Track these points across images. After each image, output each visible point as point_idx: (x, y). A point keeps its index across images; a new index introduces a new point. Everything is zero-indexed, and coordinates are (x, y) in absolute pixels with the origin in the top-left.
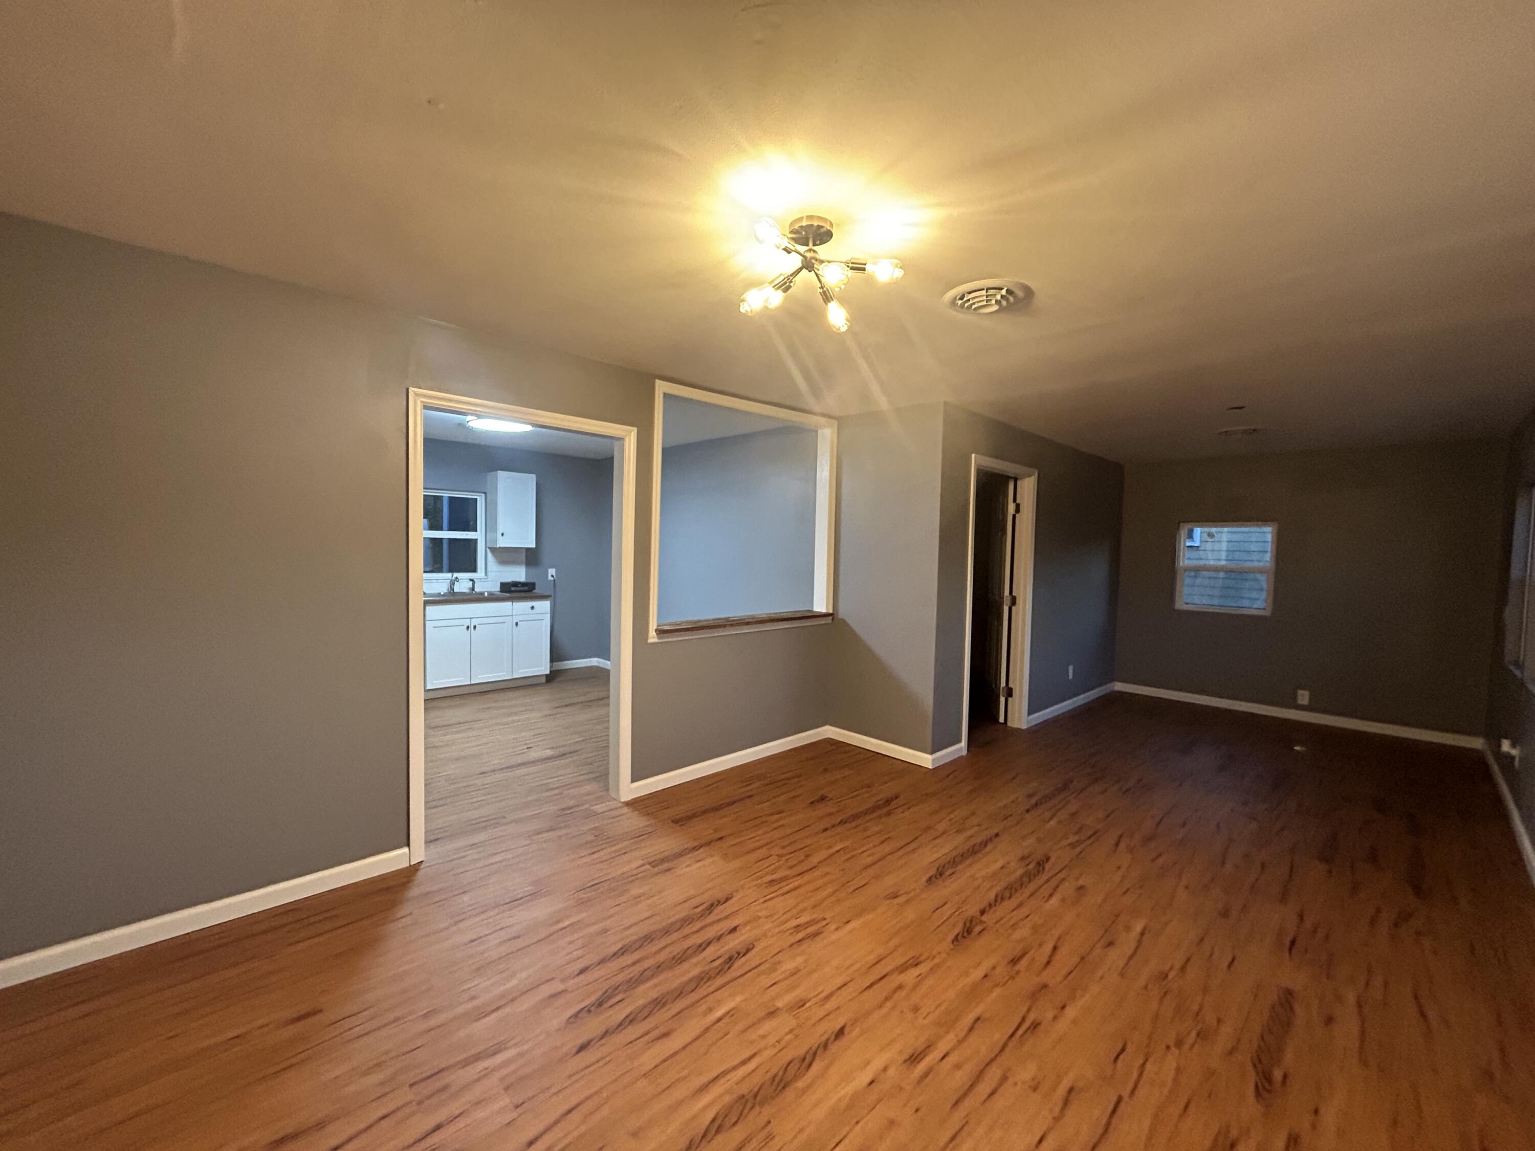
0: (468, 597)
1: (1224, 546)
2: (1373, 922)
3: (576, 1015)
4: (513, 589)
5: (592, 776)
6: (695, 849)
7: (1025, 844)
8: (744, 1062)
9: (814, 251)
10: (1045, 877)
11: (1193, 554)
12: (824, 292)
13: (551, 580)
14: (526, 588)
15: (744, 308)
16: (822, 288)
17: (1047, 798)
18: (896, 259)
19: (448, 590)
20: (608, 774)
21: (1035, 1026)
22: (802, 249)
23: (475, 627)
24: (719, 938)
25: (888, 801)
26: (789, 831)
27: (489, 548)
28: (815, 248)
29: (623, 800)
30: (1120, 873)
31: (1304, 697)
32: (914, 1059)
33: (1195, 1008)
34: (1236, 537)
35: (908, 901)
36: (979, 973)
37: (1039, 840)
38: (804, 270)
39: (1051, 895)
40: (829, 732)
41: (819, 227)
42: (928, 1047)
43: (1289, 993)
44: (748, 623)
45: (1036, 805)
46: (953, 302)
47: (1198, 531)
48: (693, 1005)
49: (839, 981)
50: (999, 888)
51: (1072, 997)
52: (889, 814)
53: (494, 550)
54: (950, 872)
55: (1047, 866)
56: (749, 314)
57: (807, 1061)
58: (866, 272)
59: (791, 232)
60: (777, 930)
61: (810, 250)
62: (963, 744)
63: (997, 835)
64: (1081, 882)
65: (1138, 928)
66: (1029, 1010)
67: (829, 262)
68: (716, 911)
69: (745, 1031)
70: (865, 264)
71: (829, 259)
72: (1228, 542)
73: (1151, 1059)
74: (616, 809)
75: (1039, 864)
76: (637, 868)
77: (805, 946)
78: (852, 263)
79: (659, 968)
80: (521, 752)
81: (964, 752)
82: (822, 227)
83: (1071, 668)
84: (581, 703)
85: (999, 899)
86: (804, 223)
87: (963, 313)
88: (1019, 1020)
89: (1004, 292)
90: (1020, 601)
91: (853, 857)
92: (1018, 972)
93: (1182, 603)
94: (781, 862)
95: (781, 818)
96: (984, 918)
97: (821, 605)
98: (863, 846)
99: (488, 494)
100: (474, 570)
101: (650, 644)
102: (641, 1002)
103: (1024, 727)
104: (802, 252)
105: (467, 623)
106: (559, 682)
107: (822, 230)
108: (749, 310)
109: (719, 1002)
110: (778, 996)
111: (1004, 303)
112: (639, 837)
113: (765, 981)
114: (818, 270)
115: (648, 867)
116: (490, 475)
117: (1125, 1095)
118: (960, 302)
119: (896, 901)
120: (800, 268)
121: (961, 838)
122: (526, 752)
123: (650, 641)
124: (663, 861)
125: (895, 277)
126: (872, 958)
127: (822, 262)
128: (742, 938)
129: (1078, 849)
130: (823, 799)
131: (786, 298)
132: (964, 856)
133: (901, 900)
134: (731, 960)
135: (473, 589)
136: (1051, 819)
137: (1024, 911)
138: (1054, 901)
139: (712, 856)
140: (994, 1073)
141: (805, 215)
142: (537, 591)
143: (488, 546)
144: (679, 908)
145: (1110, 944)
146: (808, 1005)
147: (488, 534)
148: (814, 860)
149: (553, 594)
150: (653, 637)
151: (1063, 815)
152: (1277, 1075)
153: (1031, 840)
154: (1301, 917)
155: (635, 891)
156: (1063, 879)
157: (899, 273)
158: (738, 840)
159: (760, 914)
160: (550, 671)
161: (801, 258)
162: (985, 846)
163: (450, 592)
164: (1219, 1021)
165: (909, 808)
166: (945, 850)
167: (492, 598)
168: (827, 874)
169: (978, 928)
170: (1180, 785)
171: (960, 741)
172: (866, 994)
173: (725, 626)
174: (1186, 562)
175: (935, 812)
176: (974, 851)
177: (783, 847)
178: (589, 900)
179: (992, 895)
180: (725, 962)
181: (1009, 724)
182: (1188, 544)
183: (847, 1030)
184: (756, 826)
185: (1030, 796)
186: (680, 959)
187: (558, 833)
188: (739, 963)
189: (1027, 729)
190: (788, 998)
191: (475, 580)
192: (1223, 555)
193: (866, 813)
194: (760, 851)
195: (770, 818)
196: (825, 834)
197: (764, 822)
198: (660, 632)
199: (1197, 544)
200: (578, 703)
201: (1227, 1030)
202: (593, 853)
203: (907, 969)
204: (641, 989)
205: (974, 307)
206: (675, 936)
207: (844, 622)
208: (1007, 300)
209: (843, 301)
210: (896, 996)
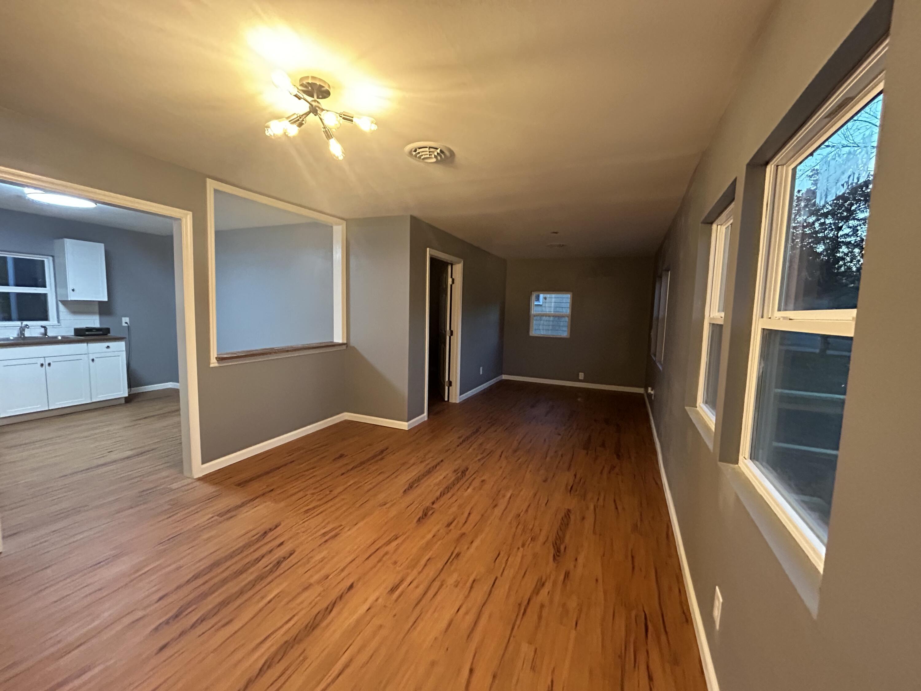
0: (41, 341)
1: (553, 304)
2: (601, 473)
3: (156, 629)
4: (87, 333)
5: (168, 464)
6: (253, 500)
7: (456, 463)
8: (287, 622)
9: (318, 102)
10: (465, 479)
11: (539, 309)
12: (326, 131)
13: (126, 326)
14: (101, 333)
15: (269, 133)
16: (324, 128)
17: (468, 438)
18: (373, 118)
19: (18, 335)
20: (182, 462)
21: (458, 555)
22: (310, 99)
23: (49, 364)
24: (271, 551)
25: (382, 452)
26: (319, 478)
27: (60, 301)
28: (318, 100)
29: (196, 476)
30: (501, 470)
31: (581, 376)
32: (393, 590)
33: (531, 527)
34: (558, 300)
35: (392, 505)
36: (430, 536)
37: (463, 460)
38: (311, 114)
39: (468, 488)
40: (347, 416)
41: (321, 86)
42: (402, 581)
43: (569, 511)
44: (288, 351)
45: (463, 441)
46: (410, 153)
47: (542, 296)
48: (250, 598)
49: (349, 559)
50: (441, 489)
51: (476, 536)
52: (382, 459)
53: (65, 303)
54: (416, 485)
55: (467, 473)
56: (273, 137)
57: (329, 610)
58: (353, 123)
59: (302, 85)
60: (310, 538)
61: (315, 101)
62: (426, 414)
63: (442, 461)
64: (483, 478)
65: (508, 495)
66: (455, 548)
67: (327, 111)
68: (268, 536)
69: (288, 603)
70: (353, 118)
71: (327, 109)
72: (555, 302)
73: (511, 556)
74: (192, 483)
75: (463, 472)
76: (208, 520)
77: (328, 544)
78: (344, 115)
79: (224, 581)
80: (101, 456)
81: (426, 419)
82: (323, 87)
83: (481, 368)
84: (158, 415)
85: (442, 494)
86: (310, 81)
87: (416, 160)
88: (450, 555)
89: (438, 151)
90: (454, 333)
91: (359, 487)
92: (450, 530)
93: (533, 333)
94: (314, 498)
95: (314, 472)
96: (434, 506)
97: (338, 338)
98: (365, 480)
99: (55, 258)
100: (46, 318)
101: (212, 368)
102: (210, 607)
103: (458, 402)
104: (310, 101)
105: (42, 361)
106: (138, 402)
107: (323, 89)
108: (272, 135)
109: (269, 592)
110: (311, 576)
111: (439, 158)
112: (210, 499)
113: (301, 571)
114: (320, 115)
115: (216, 517)
116: (57, 242)
117: (499, 576)
118: (414, 153)
119: (385, 507)
120: (308, 112)
121: (424, 464)
122: (106, 456)
123: (212, 365)
124: (229, 511)
125: (373, 129)
126: (369, 542)
127: (323, 110)
128: (287, 548)
129: (482, 462)
130: (341, 456)
131: (300, 132)
132: (424, 475)
133: (388, 506)
134: (279, 563)
135: (45, 334)
136: (470, 448)
137: (454, 498)
138: (469, 490)
139: (265, 502)
140: (437, 584)
141: (310, 75)
142: (112, 334)
143: (59, 299)
144: (240, 540)
145: (496, 506)
146: (330, 578)
147: (58, 289)
148: (336, 492)
149: (127, 337)
150: (214, 363)
151: (475, 446)
152: (562, 548)
153: (459, 461)
154: (575, 475)
155: (206, 536)
156: (475, 478)
157: (374, 127)
158: (282, 490)
159: (299, 531)
160: (129, 395)
161: (309, 105)
162: (436, 468)
163: (21, 337)
164: (541, 530)
165: (394, 454)
166: (414, 474)
167: (66, 341)
168: (343, 499)
169: (430, 512)
170: (530, 423)
171: (423, 413)
172: (367, 562)
173: (270, 353)
174: (535, 312)
175: (409, 454)
176: (429, 472)
177: (315, 488)
178: (165, 550)
179: (438, 493)
180: (274, 566)
181: (450, 401)
182: (536, 303)
183: (354, 585)
184: (297, 478)
185: (459, 438)
186: (240, 572)
187: (137, 509)
188: (283, 565)
189: (459, 403)
190: (316, 577)
191: (47, 327)
192: (552, 310)
193: (368, 460)
194: (299, 494)
195: (306, 473)
196: (343, 477)
197: (303, 475)
198: (219, 359)
199: (541, 304)
200: (153, 416)
201: (544, 533)
202: (170, 517)
203: (390, 543)
204: (210, 598)
205: (422, 157)
206: (236, 559)
207: (354, 348)
208: (441, 157)
209: (339, 140)
210: (384, 559)
